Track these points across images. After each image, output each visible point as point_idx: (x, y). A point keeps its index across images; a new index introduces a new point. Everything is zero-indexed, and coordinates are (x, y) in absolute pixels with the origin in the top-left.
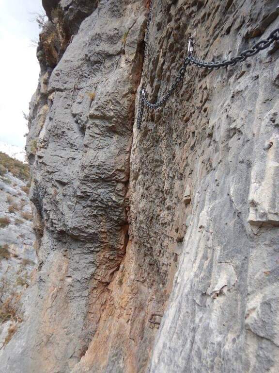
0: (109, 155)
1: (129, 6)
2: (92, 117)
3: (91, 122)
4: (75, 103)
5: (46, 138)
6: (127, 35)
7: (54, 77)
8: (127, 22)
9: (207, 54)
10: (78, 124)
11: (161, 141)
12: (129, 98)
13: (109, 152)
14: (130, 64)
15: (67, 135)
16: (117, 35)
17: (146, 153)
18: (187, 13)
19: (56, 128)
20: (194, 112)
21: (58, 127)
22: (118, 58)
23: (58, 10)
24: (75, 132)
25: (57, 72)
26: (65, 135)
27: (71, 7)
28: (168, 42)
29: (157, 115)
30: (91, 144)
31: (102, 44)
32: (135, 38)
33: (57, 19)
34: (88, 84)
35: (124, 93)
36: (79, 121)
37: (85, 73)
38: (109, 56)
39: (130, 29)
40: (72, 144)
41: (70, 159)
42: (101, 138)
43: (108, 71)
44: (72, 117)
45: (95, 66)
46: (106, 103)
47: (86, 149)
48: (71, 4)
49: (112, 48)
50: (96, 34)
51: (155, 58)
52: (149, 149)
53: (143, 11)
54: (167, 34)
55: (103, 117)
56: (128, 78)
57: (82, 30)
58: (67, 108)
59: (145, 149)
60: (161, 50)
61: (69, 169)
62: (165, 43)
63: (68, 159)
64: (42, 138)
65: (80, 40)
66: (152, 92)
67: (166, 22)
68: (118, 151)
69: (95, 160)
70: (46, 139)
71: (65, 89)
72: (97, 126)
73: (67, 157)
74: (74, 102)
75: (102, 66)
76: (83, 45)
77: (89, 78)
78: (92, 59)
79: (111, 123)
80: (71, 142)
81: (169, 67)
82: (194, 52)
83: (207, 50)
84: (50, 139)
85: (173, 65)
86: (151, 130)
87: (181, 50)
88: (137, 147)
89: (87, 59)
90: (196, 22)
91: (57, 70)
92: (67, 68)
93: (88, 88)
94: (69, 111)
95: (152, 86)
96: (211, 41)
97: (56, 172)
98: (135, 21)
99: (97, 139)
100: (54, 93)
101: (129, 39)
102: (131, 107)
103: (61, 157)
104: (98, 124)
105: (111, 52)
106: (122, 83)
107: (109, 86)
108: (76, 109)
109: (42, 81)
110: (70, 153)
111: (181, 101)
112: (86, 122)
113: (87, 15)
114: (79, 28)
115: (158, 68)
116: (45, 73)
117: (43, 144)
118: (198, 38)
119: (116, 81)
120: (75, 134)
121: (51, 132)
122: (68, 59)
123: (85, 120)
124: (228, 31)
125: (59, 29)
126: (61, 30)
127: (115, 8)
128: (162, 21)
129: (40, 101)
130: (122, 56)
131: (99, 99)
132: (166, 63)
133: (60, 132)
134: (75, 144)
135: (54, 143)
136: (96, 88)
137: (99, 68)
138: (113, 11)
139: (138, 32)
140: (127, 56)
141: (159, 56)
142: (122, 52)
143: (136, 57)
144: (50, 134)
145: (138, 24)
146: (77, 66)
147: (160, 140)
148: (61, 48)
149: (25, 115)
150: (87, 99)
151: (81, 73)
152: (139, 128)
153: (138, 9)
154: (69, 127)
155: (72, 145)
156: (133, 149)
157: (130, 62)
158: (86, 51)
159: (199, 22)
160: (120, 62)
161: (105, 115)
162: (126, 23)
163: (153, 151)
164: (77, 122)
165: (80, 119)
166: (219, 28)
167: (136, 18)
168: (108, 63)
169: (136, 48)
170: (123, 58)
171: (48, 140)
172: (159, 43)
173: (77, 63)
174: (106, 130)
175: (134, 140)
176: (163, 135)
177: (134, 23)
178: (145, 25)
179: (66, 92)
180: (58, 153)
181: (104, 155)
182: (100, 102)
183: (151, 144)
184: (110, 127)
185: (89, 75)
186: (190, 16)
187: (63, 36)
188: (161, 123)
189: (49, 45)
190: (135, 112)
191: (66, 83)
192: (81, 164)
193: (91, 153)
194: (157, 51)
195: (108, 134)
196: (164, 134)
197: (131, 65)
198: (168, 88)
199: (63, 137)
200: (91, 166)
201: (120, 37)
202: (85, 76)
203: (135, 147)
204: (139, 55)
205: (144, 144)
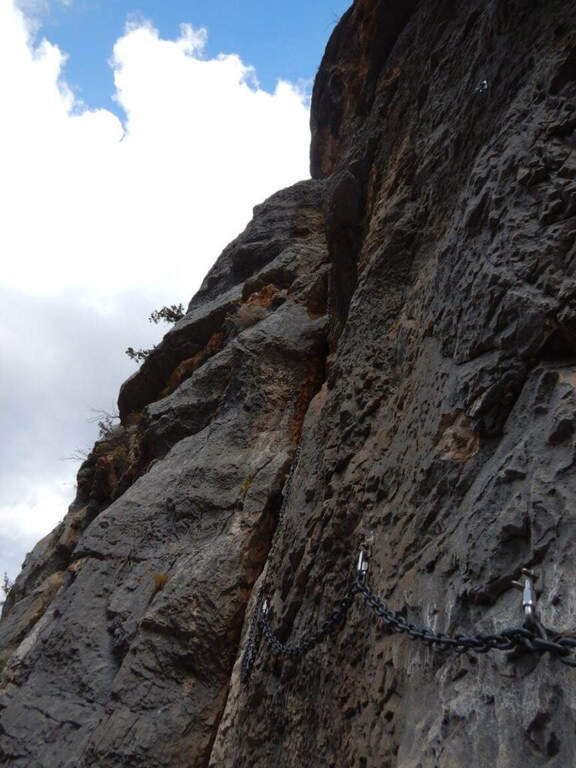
0: (163, 728)
1: (264, 435)
2: (148, 626)
3: (142, 637)
4: (121, 590)
5: (30, 658)
6: (251, 478)
7: (95, 529)
8: (256, 458)
9: (393, 590)
10: (114, 636)
11: (290, 733)
12: (235, 597)
13: (166, 723)
14: (249, 529)
15: (79, 661)
16: (235, 476)
17: (251, 753)
18: (359, 499)
19: (62, 637)
20: (366, 704)
21: (65, 637)
22: (228, 514)
23: (141, 415)
24: (99, 656)
25: (104, 520)
26: (75, 657)
27: (164, 416)
28: (322, 532)
29: (287, 667)
30: (129, 695)
31: (203, 485)
32: (266, 486)
33: (135, 426)
34: (158, 554)
35: (228, 586)
36: (117, 631)
37: (159, 531)
38: (212, 508)
39: (259, 470)
40: (83, 685)
41: (67, 725)
42: (154, 680)
43: (204, 535)
44: (104, 618)
45: (181, 522)
46: (185, 601)
47: (112, 704)
48: (166, 413)
49: (220, 496)
50: (197, 468)
51: (295, 550)
52: (259, 744)
53: (287, 445)
54: (322, 516)
55: (173, 632)
56: (242, 555)
57: (174, 455)
58: (100, 596)
59: (250, 740)
60: (310, 540)
61: (55, 754)
62: (317, 529)
63: (63, 723)
64: (21, 658)
65: (165, 471)
66: (283, 613)
67: (323, 495)
68: (186, 722)
69: (126, 740)
70: (27, 662)
71: (110, 556)
72: (153, 649)
73: (61, 717)
74: (119, 585)
75: (195, 524)
76: (169, 480)
77: (164, 542)
78: (179, 508)
79: (185, 647)
80: (84, 680)
81: (320, 578)
82: (370, 573)
83: (393, 582)
84: (39, 663)
85: (329, 576)
86: (272, 696)
87: (346, 554)
88: (232, 725)
89: (169, 507)
90: (374, 520)
91: (104, 517)
92: (127, 516)
93: (156, 562)
94: (102, 602)
95: (283, 598)
96: (401, 570)
97: (20, 756)
98: (271, 459)
99: (145, 683)
100: (84, 560)
101: (254, 487)
102: (235, 617)
103: (48, 716)
104: (157, 644)
105: (217, 502)
106: (226, 564)
107: (198, 567)
108: (120, 601)
109: (71, 522)
110: (71, 707)
111: (341, 659)
112: (132, 637)
113: (190, 433)
114: (169, 450)
115: (299, 570)
116: (81, 508)
117: (17, 673)
118: (377, 552)
119: (216, 560)
120: (100, 659)
121: (46, 646)
122: (133, 500)
123: (131, 632)
124: (431, 567)
125: (134, 442)
126: (136, 445)
127: (239, 434)
128: (315, 490)
129: (51, 560)
130: (237, 513)
131: (173, 590)
132: (316, 568)
133: (66, 649)
134: (91, 685)
135: (44, 674)
136: (172, 565)
137: (189, 527)
138: (235, 437)
139: (273, 478)
140: (246, 515)
141: (304, 547)
142: (238, 506)
143: (261, 519)
144: (44, 650)
145: (275, 464)
146: (147, 516)
147: (287, 728)
148: (126, 473)
149: (7, 581)
150: (149, 583)
151: (150, 530)
152: (245, 680)
153: (278, 441)
154: (89, 641)
155: (83, 688)
156: (222, 727)
157: (248, 526)
158: (170, 492)
159: (379, 522)
160: (231, 523)
161: (177, 627)
162: (253, 459)
163: (269, 755)
164: (111, 631)
165: (120, 626)
166: (414, 552)
167: (271, 454)
168: (207, 521)
169: (265, 503)
170: (238, 517)
171: (33, 666)
172: (306, 526)
173: (147, 510)
174: (171, 662)
175: (229, 703)
176: (296, 718)
177: (268, 463)
178: (287, 468)
179: (110, 561)
180: (42, 702)
181: (153, 728)
182: (173, 596)
183: (266, 733)
184: (181, 658)
185: (164, 536)
186: (363, 505)
187: (136, 455)
188: (295, 687)
189: (107, 465)
190: (243, 630)
191: (114, 544)
192: (90, 746)
193: (123, 716)
194: (301, 538)
195: (173, 674)
196: (298, 717)
197: (250, 532)
198: (315, 616)
199: (70, 662)
200: (111, 755)
201: (240, 479)
202: (156, 536)
203: (228, 723)
204: (268, 515)
205: (249, 725)
